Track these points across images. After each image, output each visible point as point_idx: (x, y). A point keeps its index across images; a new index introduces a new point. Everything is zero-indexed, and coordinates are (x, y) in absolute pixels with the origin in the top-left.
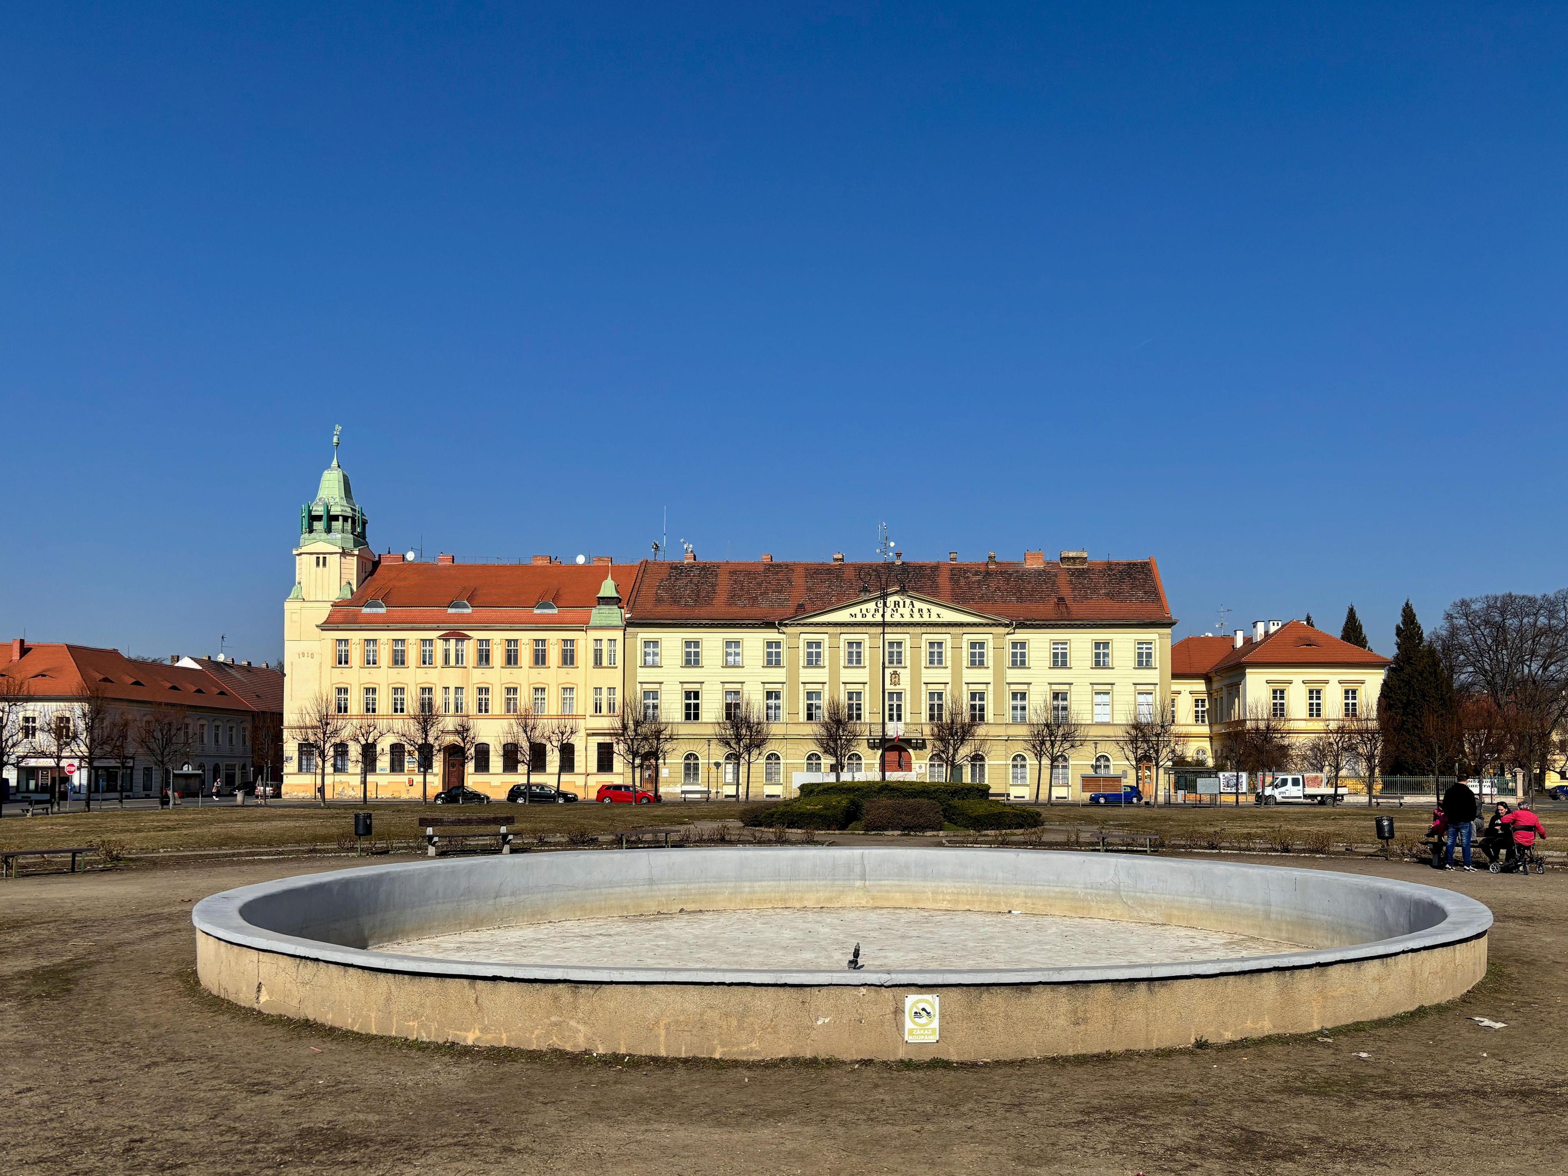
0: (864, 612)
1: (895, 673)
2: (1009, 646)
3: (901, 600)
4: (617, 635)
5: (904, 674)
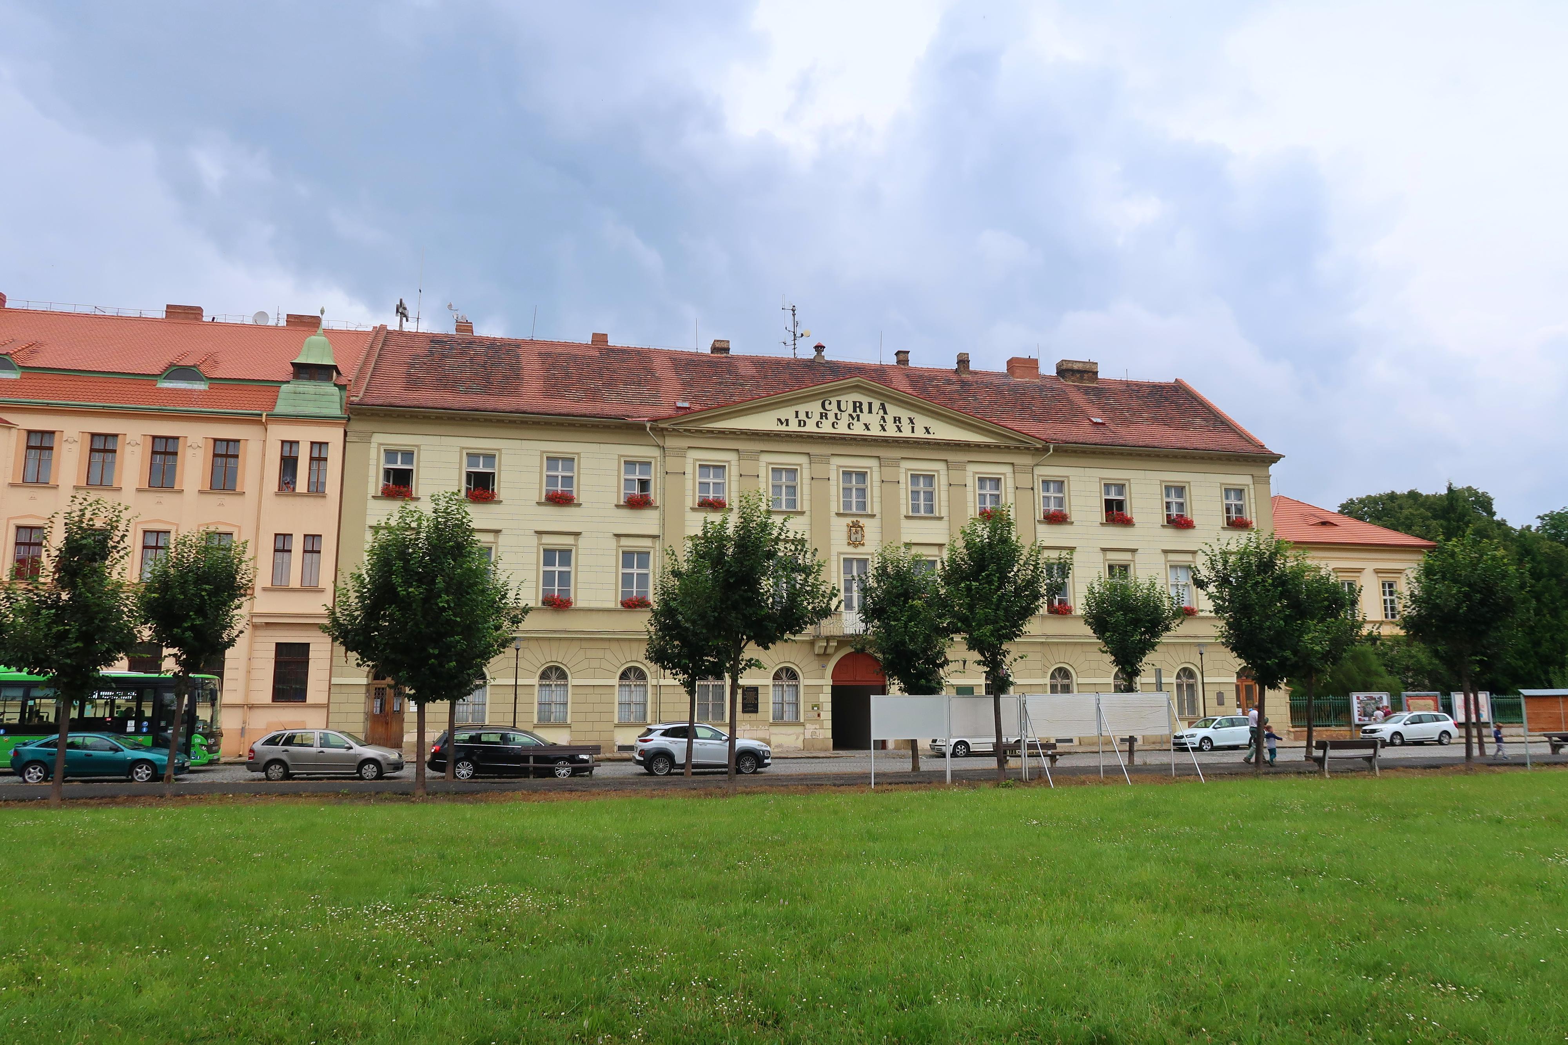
0: (802, 416)
1: (855, 525)
2: (1039, 486)
3: (865, 400)
4: (333, 436)
5: (871, 528)
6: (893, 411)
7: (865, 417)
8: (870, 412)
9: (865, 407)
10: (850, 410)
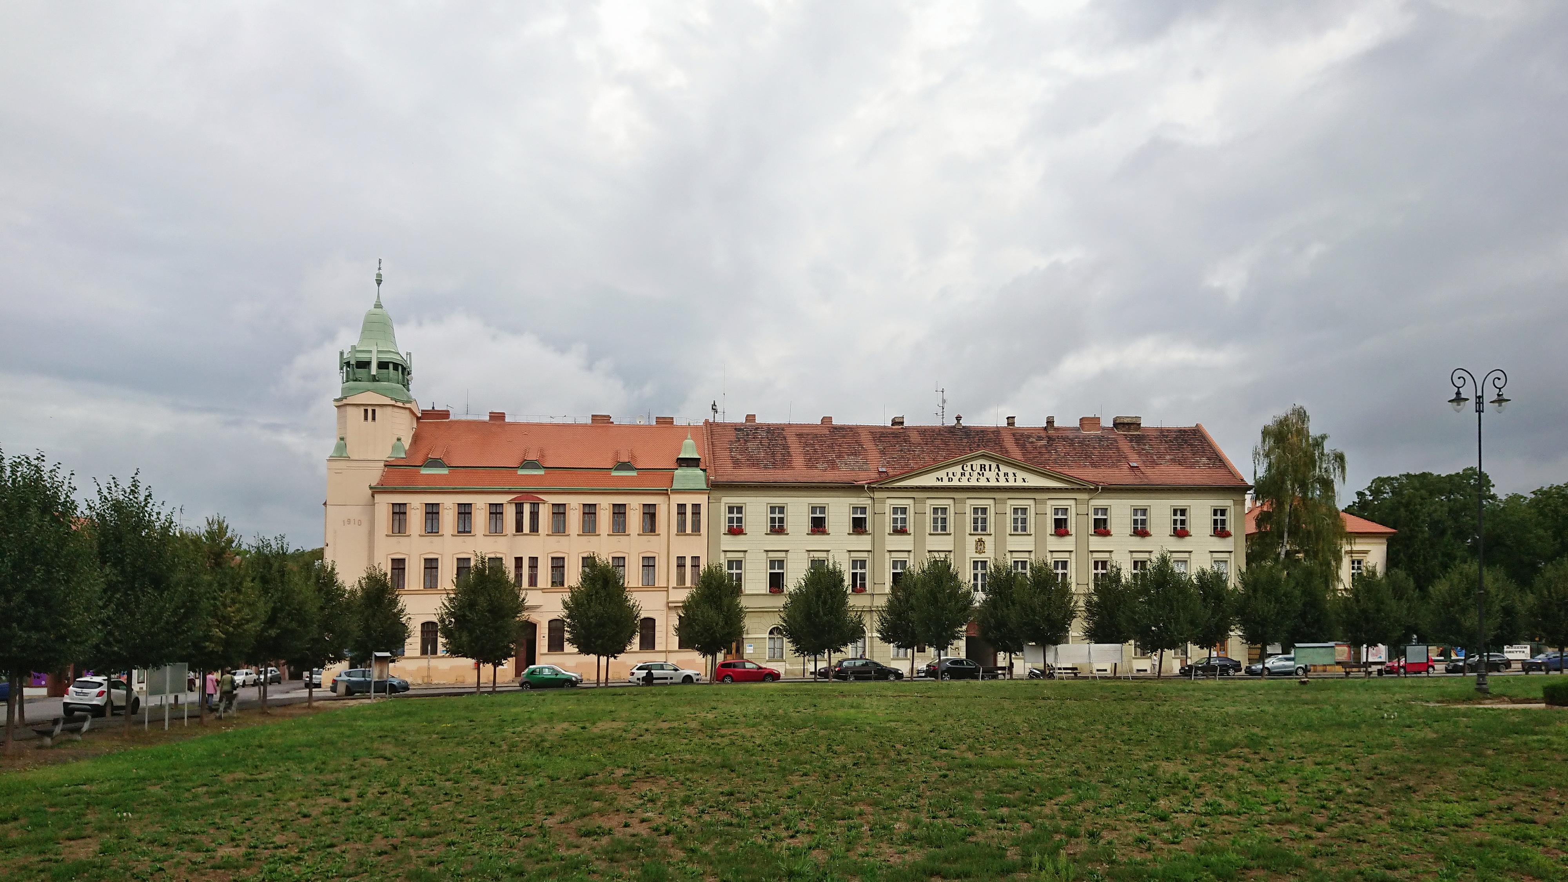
0: (951, 475)
1: (980, 540)
2: (1091, 512)
3: (987, 463)
4: (702, 499)
5: (989, 541)
6: (1004, 469)
7: (987, 474)
8: (990, 470)
9: (987, 468)
10: (978, 470)
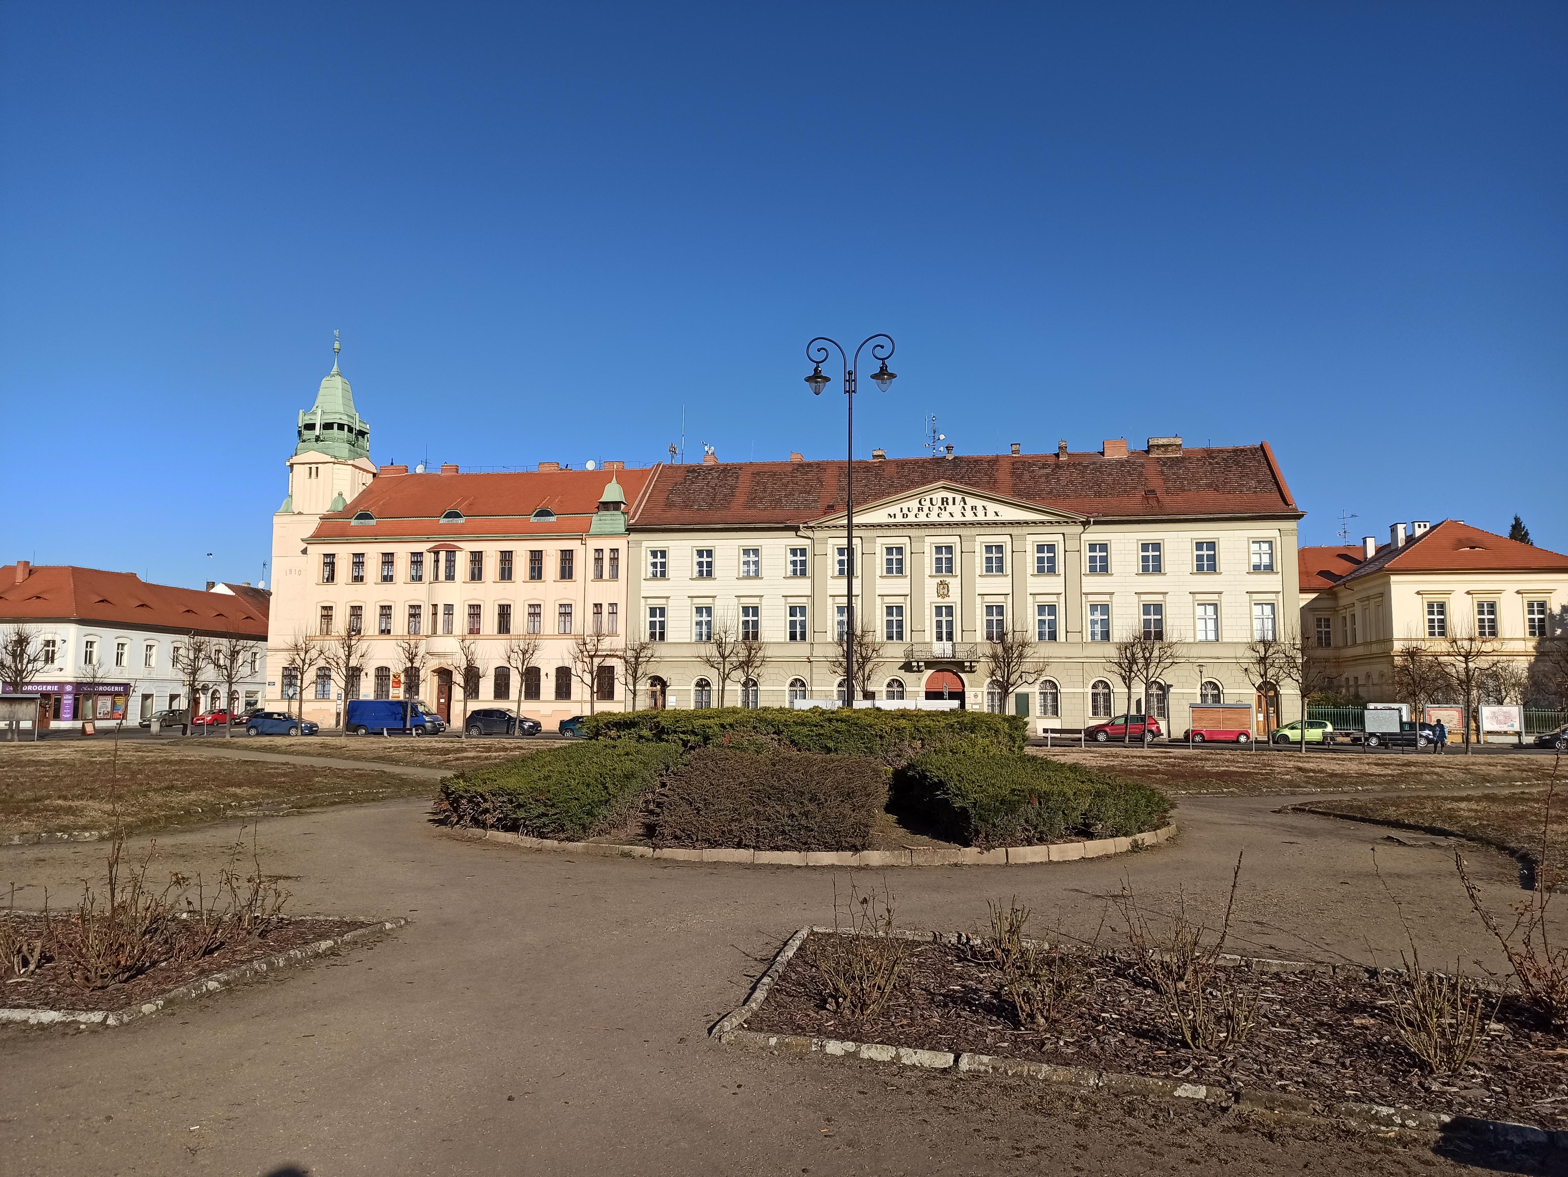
0: (905, 511)
1: (944, 583)
2: (1085, 549)
3: (950, 495)
4: (620, 543)
5: (954, 583)
6: (971, 501)
7: (950, 508)
8: (954, 504)
9: (950, 501)
10: (940, 504)
